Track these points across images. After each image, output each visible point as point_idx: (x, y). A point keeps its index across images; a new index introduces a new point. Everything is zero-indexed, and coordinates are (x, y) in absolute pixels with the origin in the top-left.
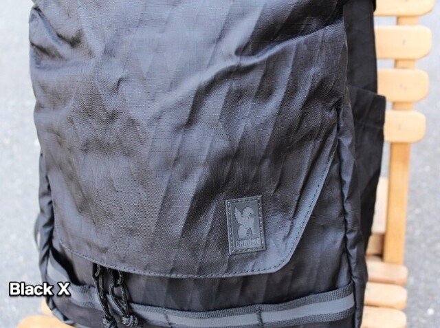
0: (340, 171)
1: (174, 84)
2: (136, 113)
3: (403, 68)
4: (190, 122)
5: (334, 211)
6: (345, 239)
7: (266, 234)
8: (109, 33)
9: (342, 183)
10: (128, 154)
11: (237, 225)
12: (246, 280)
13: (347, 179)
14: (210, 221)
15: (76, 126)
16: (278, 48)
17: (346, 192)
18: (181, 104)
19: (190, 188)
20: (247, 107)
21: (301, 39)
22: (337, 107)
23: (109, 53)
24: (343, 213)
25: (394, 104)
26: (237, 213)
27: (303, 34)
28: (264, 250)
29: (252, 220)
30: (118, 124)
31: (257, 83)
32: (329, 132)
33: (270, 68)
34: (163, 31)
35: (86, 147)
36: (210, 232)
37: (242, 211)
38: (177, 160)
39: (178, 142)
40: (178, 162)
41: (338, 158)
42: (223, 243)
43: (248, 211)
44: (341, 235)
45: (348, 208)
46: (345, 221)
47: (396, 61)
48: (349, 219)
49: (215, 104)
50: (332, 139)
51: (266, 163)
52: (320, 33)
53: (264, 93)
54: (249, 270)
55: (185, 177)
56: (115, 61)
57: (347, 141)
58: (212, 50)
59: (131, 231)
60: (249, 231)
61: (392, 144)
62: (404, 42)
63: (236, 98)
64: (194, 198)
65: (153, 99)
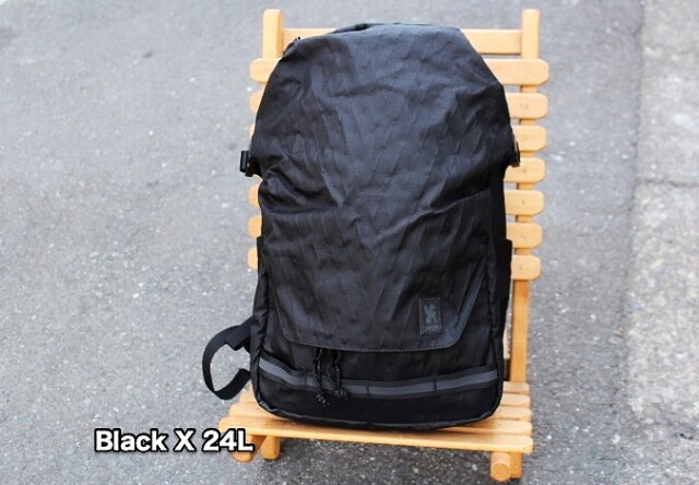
0: (487, 285)
1: (392, 223)
2: (365, 241)
3: (523, 222)
4: (401, 247)
5: (484, 312)
6: (491, 331)
7: (443, 323)
8: (348, 191)
9: (489, 293)
10: (355, 268)
11: (425, 316)
12: (429, 352)
13: (492, 290)
14: (409, 312)
15: (316, 250)
16: (454, 204)
17: (491, 299)
18: (395, 236)
19: (399, 289)
20: (435, 238)
21: (467, 199)
22: (486, 242)
23: (347, 203)
24: (490, 313)
25: (516, 249)
26: (426, 308)
27: (468, 195)
28: (440, 334)
29: (434, 313)
30: (350, 249)
31: (442, 224)
32: (481, 259)
33: (450, 215)
34: (384, 191)
35: (323, 265)
36: (409, 320)
37: (428, 306)
38: (391, 271)
39: (393, 259)
40: (391, 273)
41: (486, 277)
42: (417, 328)
43: (432, 307)
44: (488, 329)
45: (493, 310)
46: (491, 320)
47: (517, 217)
48: (494, 317)
49: (417, 236)
50: (483, 263)
51: (445, 275)
52: (477, 195)
53: (446, 231)
54: (433, 346)
55: (395, 282)
56: (351, 208)
57: (492, 265)
58: (415, 204)
59: (354, 321)
60: (432, 320)
61: (515, 281)
62: (523, 202)
63: (428, 234)
64: (401, 295)
65: (377, 233)
